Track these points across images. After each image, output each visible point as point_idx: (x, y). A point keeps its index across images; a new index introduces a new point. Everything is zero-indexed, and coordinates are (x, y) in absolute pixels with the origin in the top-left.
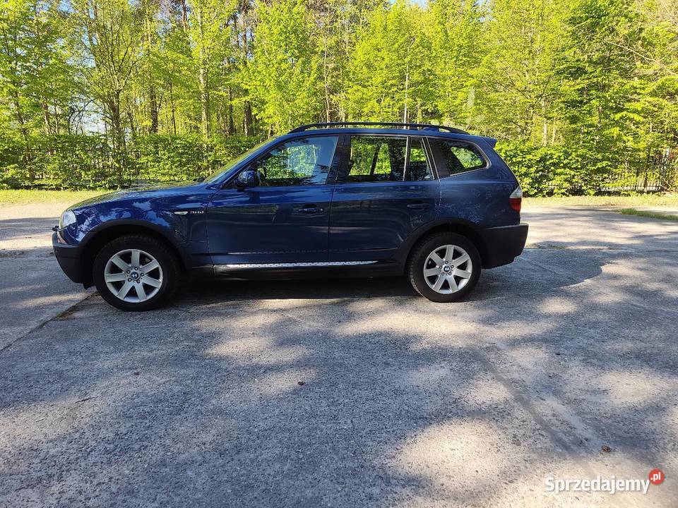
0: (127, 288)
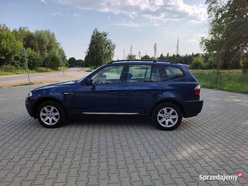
0: (46, 119)
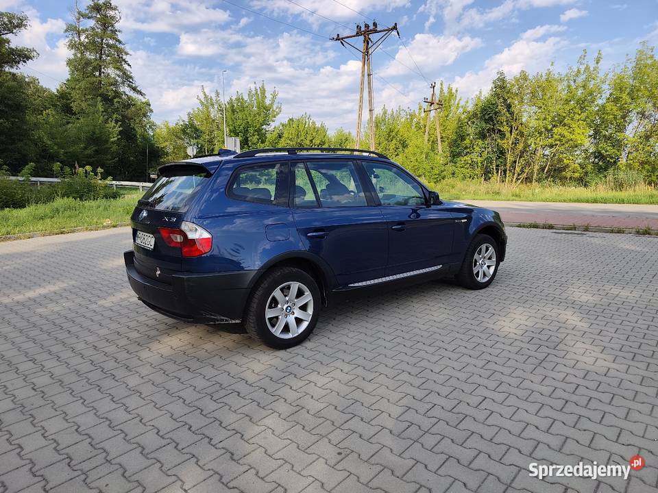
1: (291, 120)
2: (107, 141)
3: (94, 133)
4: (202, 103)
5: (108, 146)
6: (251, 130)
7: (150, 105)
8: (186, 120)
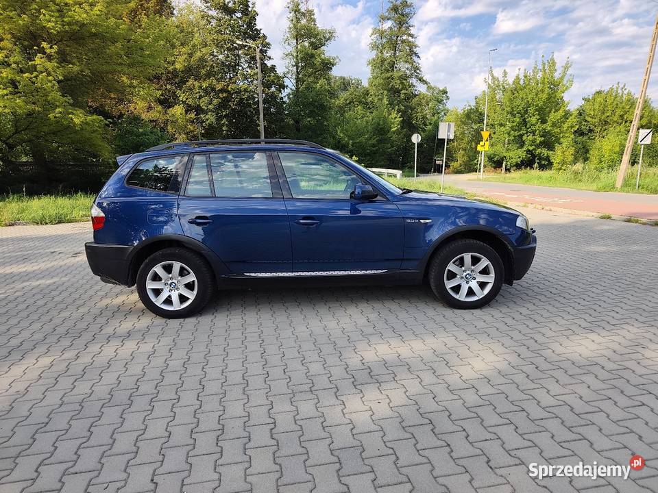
1: (599, 93)
2: (389, 131)
3: (379, 124)
4: (489, 86)
5: (389, 135)
6: (531, 110)
7: (446, 92)
8: (473, 104)
